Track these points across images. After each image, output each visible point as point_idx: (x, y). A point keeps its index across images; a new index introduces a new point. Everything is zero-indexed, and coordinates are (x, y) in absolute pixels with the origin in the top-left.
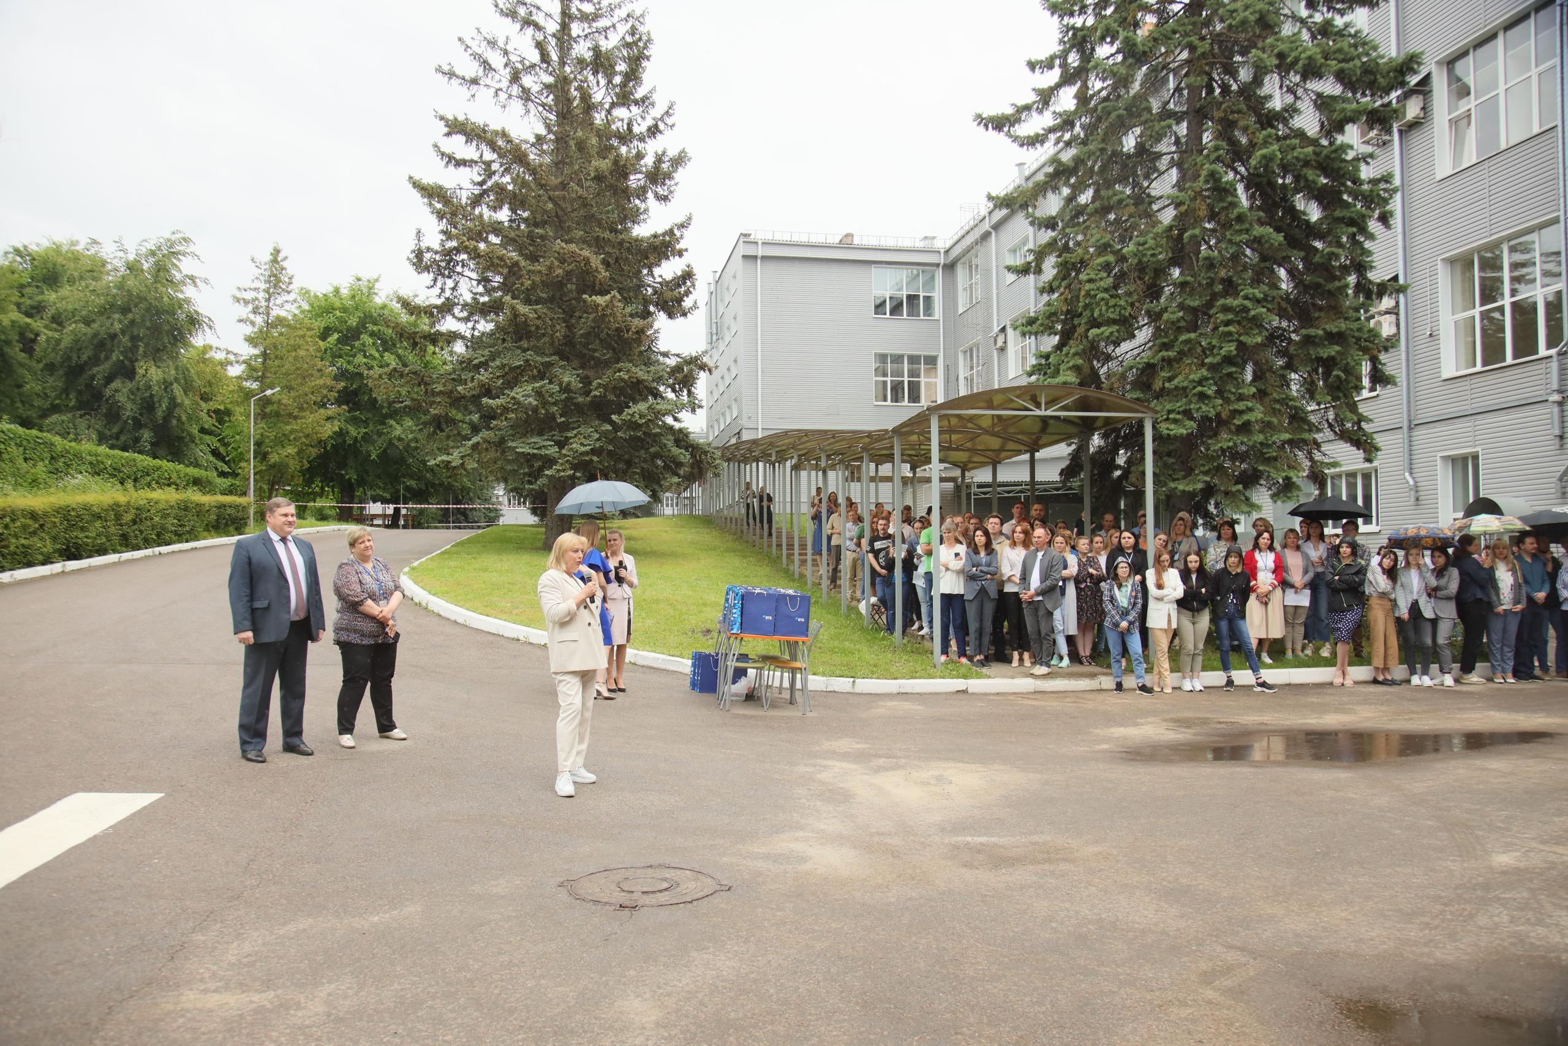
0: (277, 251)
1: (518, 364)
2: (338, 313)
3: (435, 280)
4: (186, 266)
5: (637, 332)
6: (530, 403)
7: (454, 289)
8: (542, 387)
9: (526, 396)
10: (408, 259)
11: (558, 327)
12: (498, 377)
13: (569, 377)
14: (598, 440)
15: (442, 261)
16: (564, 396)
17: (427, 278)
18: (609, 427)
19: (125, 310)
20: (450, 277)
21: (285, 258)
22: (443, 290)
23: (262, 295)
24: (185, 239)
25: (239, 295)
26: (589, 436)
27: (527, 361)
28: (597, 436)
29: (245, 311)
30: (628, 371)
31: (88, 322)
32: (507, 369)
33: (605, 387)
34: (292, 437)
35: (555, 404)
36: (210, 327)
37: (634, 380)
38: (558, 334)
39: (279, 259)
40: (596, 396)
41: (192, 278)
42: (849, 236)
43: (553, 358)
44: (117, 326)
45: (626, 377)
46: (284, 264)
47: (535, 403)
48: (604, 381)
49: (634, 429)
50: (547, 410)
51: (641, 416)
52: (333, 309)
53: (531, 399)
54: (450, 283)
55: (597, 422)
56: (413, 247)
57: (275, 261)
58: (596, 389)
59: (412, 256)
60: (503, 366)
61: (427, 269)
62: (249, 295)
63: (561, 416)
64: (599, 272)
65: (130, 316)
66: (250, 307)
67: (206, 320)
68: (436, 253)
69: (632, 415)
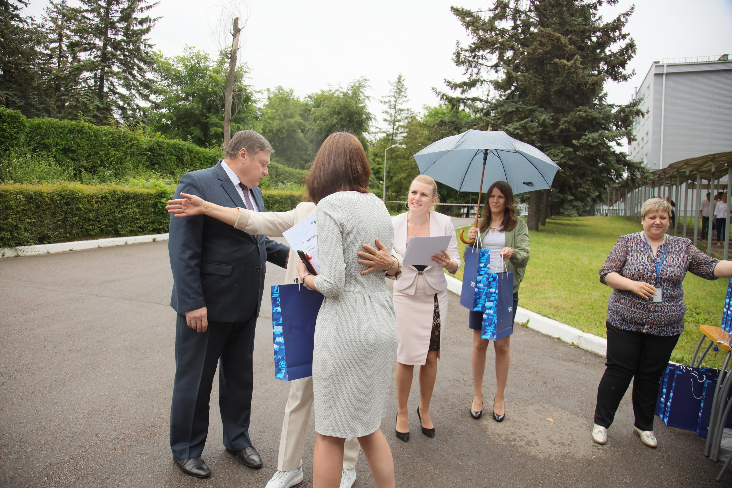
0: (400, 78)
1: (511, 110)
2: (440, 115)
3: (467, 69)
4: (366, 92)
5: (593, 84)
6: (518, 133)
7: (477, 74)
8: (526, 123)
9: (517, 129)
10: (453, 59)
11: (539, 87)
12: (499, 119)
13: (544, 117)
14: (563, 158)
15: (470, 57)
16: (540, 129)
17: (462, 68)
18: (571, 150)
19: (339, 113)
20: (475, 67)
21: (404, 80)
22: (471, 75)
23: (393, 99)
24: (366, 80)
25: (383, 100)
26: (557, 155)
27: (518, 108)
28: (562, 155)
29: (386, 107)
30: (585, 111)
31: (325, 120)
32: (504, 113)
33: (569, 122)
34: (404, 168)
35: (534, 134)
36: (375, 120)
37: (590, 118)
38: (538, 91)
39: (401, 81)
40: (562, 129)
41: (368, 97)
42: (726, 56)
43: (535, 106)
44: (335, 121)
45: (584, 115)
46: (403, 83)
47: (521, 133)
48: (569, 118)
49: (588, 150)
50: (529, 138)
51: (594, 140)
52: (438, 114)
53: (518, 131)
54: (475, 70)
55: (563, 147)
56: (455, 51)
57: (399, 82)
58: (563, 124)
59: (454, 57)
60: (502, 112)
61: (463, 63)
62: (387, 100)
63: (539, 142)
64: (567, 47)
65: (340, 116)
66: (387, 105)
67: (373, 116)
68: (466, 51)
69: (588, 140)
